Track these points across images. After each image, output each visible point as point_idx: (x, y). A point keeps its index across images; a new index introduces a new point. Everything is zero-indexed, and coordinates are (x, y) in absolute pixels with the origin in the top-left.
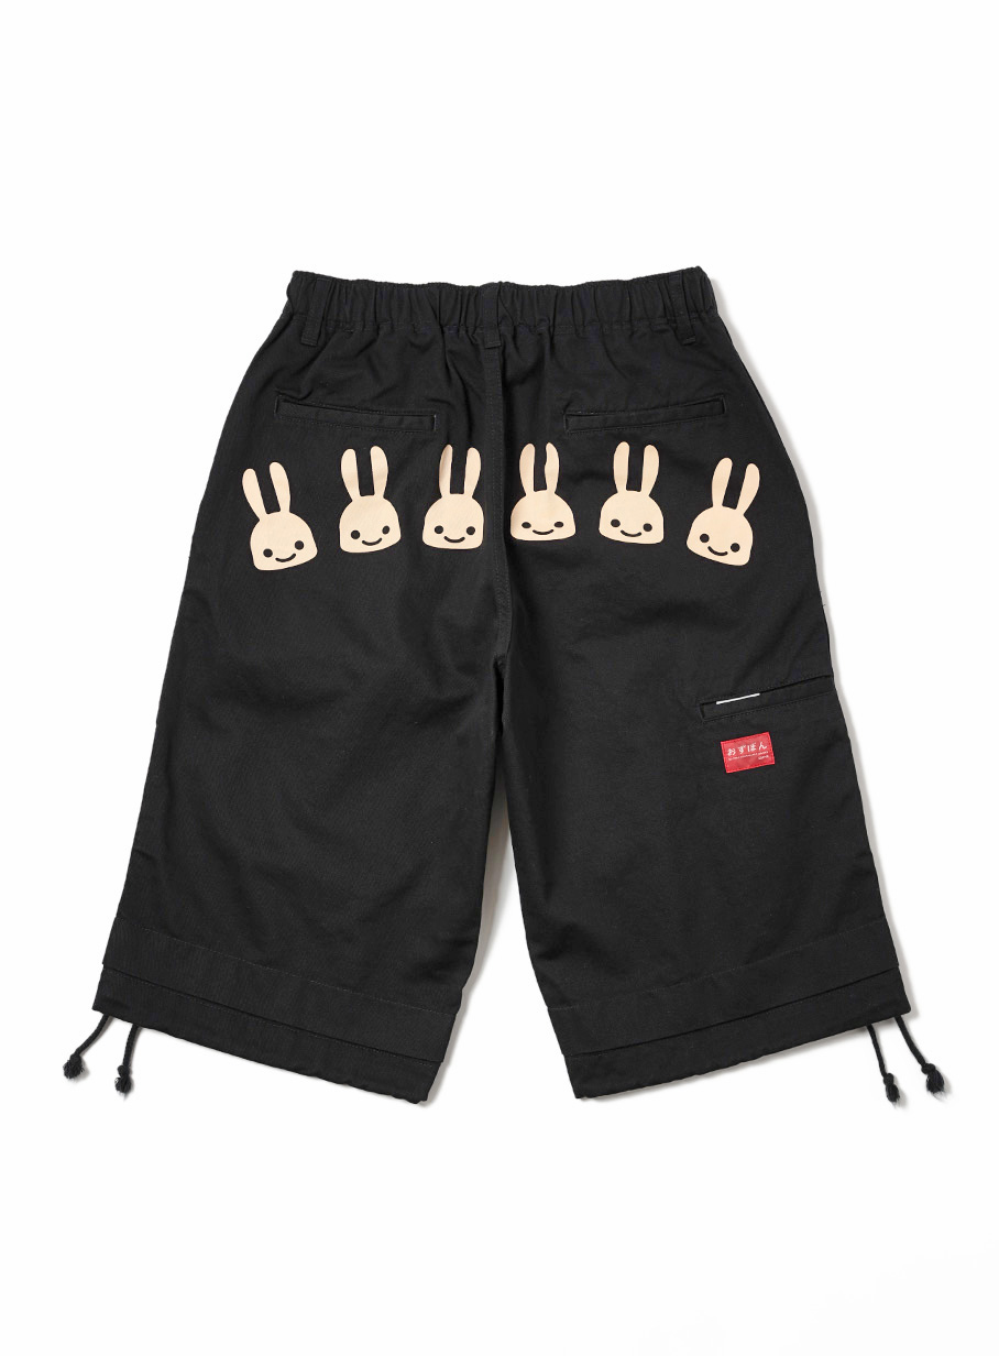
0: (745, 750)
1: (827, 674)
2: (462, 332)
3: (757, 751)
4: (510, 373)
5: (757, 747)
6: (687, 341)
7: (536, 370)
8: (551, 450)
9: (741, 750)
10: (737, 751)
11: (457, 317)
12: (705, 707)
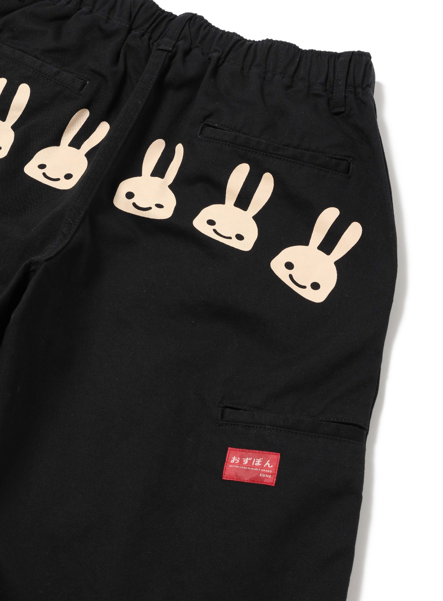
0: (250, 462)
1: (362, 424)
2: (146, 37)
3: (262, 467)
4: (169, 76)
5: (263, 463)
6: (337, 110)
7: (193, 83)
8: (180, 149)
9: (246, 461)
10: (241, 462)
11: (147, 25)
12: (228, 410)
